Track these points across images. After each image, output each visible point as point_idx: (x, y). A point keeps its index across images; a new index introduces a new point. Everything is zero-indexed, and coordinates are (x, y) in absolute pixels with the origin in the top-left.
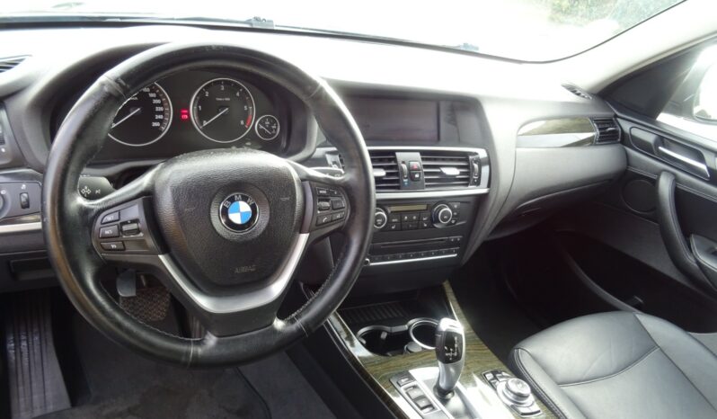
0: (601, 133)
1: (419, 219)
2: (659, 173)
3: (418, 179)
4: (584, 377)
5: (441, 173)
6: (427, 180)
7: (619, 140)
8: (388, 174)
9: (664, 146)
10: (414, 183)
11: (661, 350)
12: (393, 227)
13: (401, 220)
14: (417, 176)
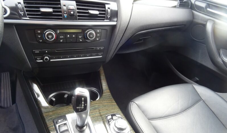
0: (180, 2)
1: (77, 37)
2: (207, 21)
3: (73, 15)
4: (163, 116)
5: (88, 13)
6: (79, 16)
7: (190, 7)
8: (54, 11)
9: (210, 8)
10: (71, 17)
11: (204, 101)
12: (61, 41)
13: (66, 38)
14: (72, 13)
